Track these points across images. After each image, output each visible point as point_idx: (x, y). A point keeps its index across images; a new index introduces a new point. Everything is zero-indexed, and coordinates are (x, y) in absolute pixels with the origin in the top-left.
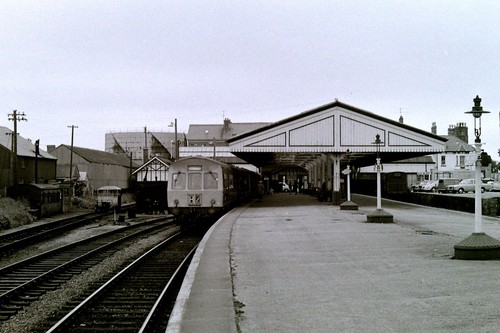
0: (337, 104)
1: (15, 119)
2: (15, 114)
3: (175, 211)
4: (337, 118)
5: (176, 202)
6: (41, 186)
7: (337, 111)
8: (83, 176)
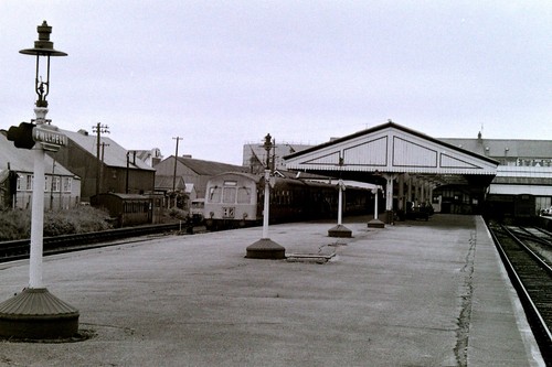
0: (390, 125)
1: (98, 132)
2: (99, 127)
3: (210, 222)
4: (391, 138)
5: (212, 214)
6: (123, 196)
7: (390, 132)
8: (189, 187)
